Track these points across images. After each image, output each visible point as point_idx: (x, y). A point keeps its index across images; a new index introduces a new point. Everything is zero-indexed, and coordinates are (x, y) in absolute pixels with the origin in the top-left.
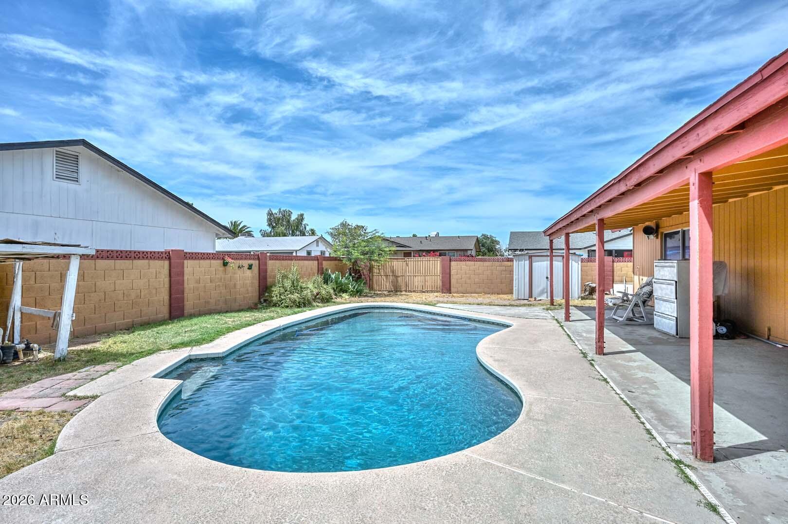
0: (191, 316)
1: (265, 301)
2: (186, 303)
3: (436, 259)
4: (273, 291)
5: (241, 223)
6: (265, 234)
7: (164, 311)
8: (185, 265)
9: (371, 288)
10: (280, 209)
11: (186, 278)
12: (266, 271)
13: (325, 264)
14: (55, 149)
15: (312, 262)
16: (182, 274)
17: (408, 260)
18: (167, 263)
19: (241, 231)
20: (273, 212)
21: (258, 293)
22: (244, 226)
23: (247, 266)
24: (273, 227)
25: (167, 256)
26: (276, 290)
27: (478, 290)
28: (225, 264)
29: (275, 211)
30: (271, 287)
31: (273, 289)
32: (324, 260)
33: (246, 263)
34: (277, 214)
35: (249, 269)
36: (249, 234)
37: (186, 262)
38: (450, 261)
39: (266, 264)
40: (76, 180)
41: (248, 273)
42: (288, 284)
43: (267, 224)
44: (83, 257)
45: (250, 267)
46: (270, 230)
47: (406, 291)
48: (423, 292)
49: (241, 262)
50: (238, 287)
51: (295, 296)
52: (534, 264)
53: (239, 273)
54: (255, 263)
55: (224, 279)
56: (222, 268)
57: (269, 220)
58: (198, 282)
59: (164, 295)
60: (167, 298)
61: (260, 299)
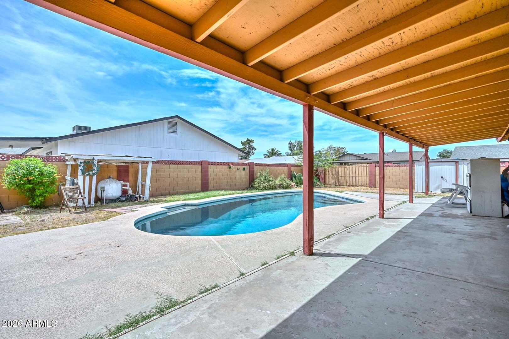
0: (211, 190)
1: (252, 186)
2: (209, 185)
3: (366, 166)
4: (255, 182)
5: (275, 149)
6: (289, 155)
7: (200, 187)
8: (209, 168)
9: (325, 183)
10: (296, 140)
11: (209, 173)
12: (253, 172)
13: (293, 169)
14: (168, 120)
15: (284, 167)
16: (208, 171)
17: (348, 166)
18: (200, 166)
19: (275, 153)
20: (292, 143)
21: (249, 183)
22: (277, 151)
23: (242, 169)
24: (292, 151)
25: (200, 163)
26: (257, 181)
27: (395, 186)
28: (230, 168)
29: (293, 142)
30: (255, 179)
31: (255, 181)
32: (292, 167)
33: (241, 167)
34: (294, 143)
35: (243, 170)
36: (280, 155)
37: (209, 166)
38: (375, 167)
39: (253, 168)
40: (176, 133)
41: (243, 172)
42: (263, 178)
43: (289, 149)
44: (153, 162)
45: (244, 169)
46: (290, 152)
47: (346, 186)
48: (357, 186)
49: (239, 167)
50: (237, 179)
51: (266, 185)
52: (431, 168)
53: (238, 172)
54: (247, 168)
55: (230, 175)
56: (229, 169)
57: (290, 147)
58: (216, 175)
59: (199, 181)
60: (200, 182)
61: (249, 185)
